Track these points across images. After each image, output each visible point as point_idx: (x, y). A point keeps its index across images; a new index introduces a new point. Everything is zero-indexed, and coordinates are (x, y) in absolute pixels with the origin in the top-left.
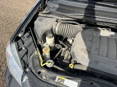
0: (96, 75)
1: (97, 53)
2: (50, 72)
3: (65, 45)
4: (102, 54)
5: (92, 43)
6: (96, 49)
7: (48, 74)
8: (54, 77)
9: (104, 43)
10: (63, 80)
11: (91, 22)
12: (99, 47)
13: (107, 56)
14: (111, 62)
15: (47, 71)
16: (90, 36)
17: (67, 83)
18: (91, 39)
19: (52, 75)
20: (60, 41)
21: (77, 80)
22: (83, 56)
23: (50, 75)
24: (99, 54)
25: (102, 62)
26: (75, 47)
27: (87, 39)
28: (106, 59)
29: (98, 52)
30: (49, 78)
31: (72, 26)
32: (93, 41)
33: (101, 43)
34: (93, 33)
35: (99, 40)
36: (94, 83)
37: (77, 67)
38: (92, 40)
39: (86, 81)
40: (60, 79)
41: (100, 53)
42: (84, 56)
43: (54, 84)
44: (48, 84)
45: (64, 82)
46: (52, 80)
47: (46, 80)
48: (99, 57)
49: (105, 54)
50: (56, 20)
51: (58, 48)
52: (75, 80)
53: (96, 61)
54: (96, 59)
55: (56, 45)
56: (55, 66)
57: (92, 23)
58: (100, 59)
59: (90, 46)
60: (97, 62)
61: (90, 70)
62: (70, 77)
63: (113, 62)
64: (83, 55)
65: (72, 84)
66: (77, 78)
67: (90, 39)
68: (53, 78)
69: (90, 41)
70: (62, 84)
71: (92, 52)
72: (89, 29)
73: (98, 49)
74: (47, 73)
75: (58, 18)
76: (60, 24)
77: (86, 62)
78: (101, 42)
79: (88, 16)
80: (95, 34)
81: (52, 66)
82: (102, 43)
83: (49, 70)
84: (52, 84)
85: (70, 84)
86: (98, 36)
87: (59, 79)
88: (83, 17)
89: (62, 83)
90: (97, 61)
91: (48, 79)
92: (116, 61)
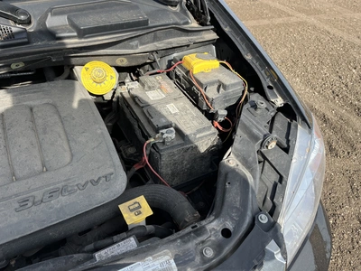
92: (15, 188)
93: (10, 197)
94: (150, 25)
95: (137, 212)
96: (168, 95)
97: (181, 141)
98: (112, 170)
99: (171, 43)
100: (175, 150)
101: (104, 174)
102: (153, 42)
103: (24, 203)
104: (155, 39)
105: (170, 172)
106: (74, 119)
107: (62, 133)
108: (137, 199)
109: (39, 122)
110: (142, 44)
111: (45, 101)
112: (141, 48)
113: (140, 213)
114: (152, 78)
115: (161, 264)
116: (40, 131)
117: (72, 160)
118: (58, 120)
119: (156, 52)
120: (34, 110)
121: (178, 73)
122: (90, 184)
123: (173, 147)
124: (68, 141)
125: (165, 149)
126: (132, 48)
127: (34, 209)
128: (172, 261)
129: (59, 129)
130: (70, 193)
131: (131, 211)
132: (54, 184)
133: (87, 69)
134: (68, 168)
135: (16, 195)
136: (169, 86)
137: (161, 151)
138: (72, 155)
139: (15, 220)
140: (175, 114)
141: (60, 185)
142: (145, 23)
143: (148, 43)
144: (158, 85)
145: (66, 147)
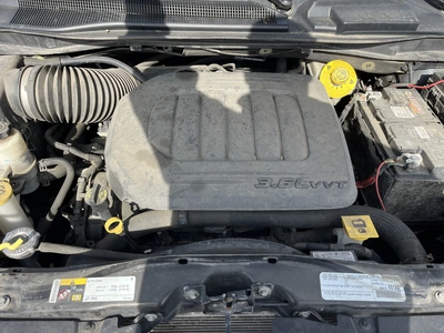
0: (213, 230)
1: (193, 154)
2: (20, 275)
3: (86, 157)
4: (212, 155)
5: (173, 126)
6: (191, 141)
7: (14, 285)
8: (42, 287)
9: (212, 117)
10: (78, 286)
11: (161, 48)
12: (200, 132)
13: (227, 158)
14: (241, 173)
15: (7, 277)
16: (166, 99)
17: (98, 293)
18: (168, 110)
19: (31, 285)
20: (58, 145)
21: (131, 270)
22: (149, 178)
23: (24, 288)
24: (200, 158)
25: (212, 182)
26: (115, 152)
27: (154, 114)
28: (225, 166)
29: (196, 151)
30: (23, 300)
31: (87, 74)
32: (177, 115)
33: (204, 117)
34: (174, 90)
35: (197, 108)
36: (190, 259)
37: (140, 224)
38: (175, 114)
39: (162, 261)
40: (69, 287)
41: (205, 155)
42: (152, 178)
43: (46, 316)
44: (22, 322)
45: (82, 293)
46: (36, 304)
47: (10, 311)
48: (204, 168)
49: (220, 154)
50: (13, 60)
51: (56, 172)
52: (124, 271)
53: (193, 183)
54: (193, 178)
55: (44, 164)
56: (45, 248)
57: (166, 51)
58: (207, 173)
59: (167, 137)
60: (198, 185)
61: (184, 221)
62: (103, 268)
63: (246, 173)
64: (147, 173)
65: (114, 288)
66: (130, 262)
67: (166, 110)
68: (38, 294)
69: (165, 117)
70: (80, 303)
71: (176, 155)
72: (159, 77)
73: (195, 142)
74: (8, 282)
75: (25, 50)
76: (33, 76)
77: (162, 195)
78: (204, 113)
79: (144, 28)
80: (181, 92)
81: (31, 250)
82: (207, 116)
83: (18, 269)
84: (37, 316)
85: (107, 293)
86: (193, 95)
87: (62, 289)
88: (126, 31)
89: (76, 298)
90: (198, 182)
91: (18, 303)
92: (257, 166)
93: (252, 173)
94: (419, 30)
95: (361, 229)
96: (419, 115)
97: (426, 173)
98: (346, 179)
99: (436, 56)
100: (414, 181)
101: (337, 180)
102: (415, 50)
103: (262, 182)
104: (420, 47)
105: (395, 203)
106: (314, 116)
107: (301, 127)
108: (362, 217)
109: (282, 111)
110: (402, 50)
111: (288, 92)
112: (399, 56)
113: (364, 231)
114: (400, 92)
115: (390, 286)
116: (282, 121)
117: (308, 156)
118: (298, 114)
119: (414, 63)
120: (277, 99)
121: (435, 93)
122: (322, 185)
123: (414, 176)
124: (307, 137)
125: (404, 176)
126: (389, 53)
127: (270, 190)
128: (402, 289)
129: (299, 122)
130: (304, 187)
131: (355, 226)
132: (290, 174)
133: (329, 67)
134: (304, 163)
135: (258, 173)
136: (420, 105)
137: (399, 176)
138: (309, 152)
139: (253, 194)
140: (425, 140)
141: (295, 177)
142: (414, 26)
143: (408, 51)
144: (406, 102)
145: (304, 142)
